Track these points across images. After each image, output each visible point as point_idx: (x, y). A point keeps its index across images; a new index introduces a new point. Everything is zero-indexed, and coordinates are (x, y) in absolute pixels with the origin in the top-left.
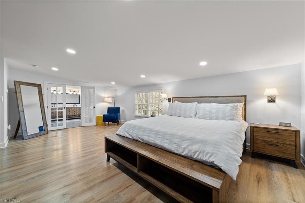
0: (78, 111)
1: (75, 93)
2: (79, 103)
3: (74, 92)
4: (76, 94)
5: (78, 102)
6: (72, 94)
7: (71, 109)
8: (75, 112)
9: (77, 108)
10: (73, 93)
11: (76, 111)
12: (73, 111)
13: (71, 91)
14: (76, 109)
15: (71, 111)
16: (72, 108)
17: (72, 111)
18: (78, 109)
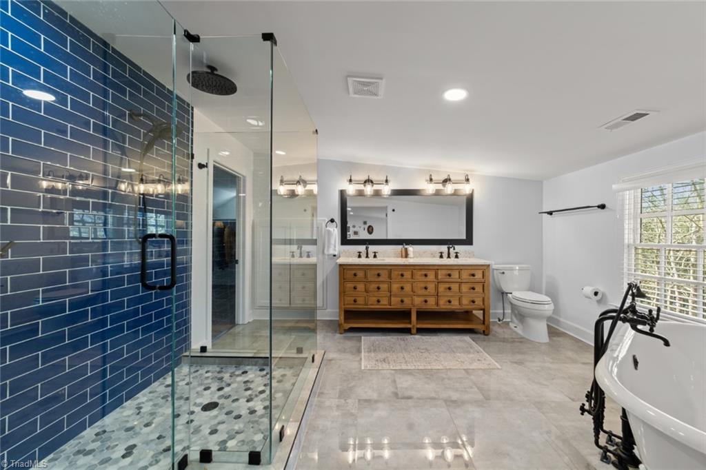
0: (465, 288)
1: (449, 189)
2: (469, 241)
3: (446, 181)
4: (456, 194)
5: (464, 237)
6: (438, 193)
7: (431, 276)
8: (449, 293)
9: (460, 268)
10: (440, 187)
11: (455, 287)
12: (442, 287)
13: (431, 180)
14: (455, 275)
15: (431, 287)
16: (436, 268)
17: (437, 288)
18: (465, 275)
